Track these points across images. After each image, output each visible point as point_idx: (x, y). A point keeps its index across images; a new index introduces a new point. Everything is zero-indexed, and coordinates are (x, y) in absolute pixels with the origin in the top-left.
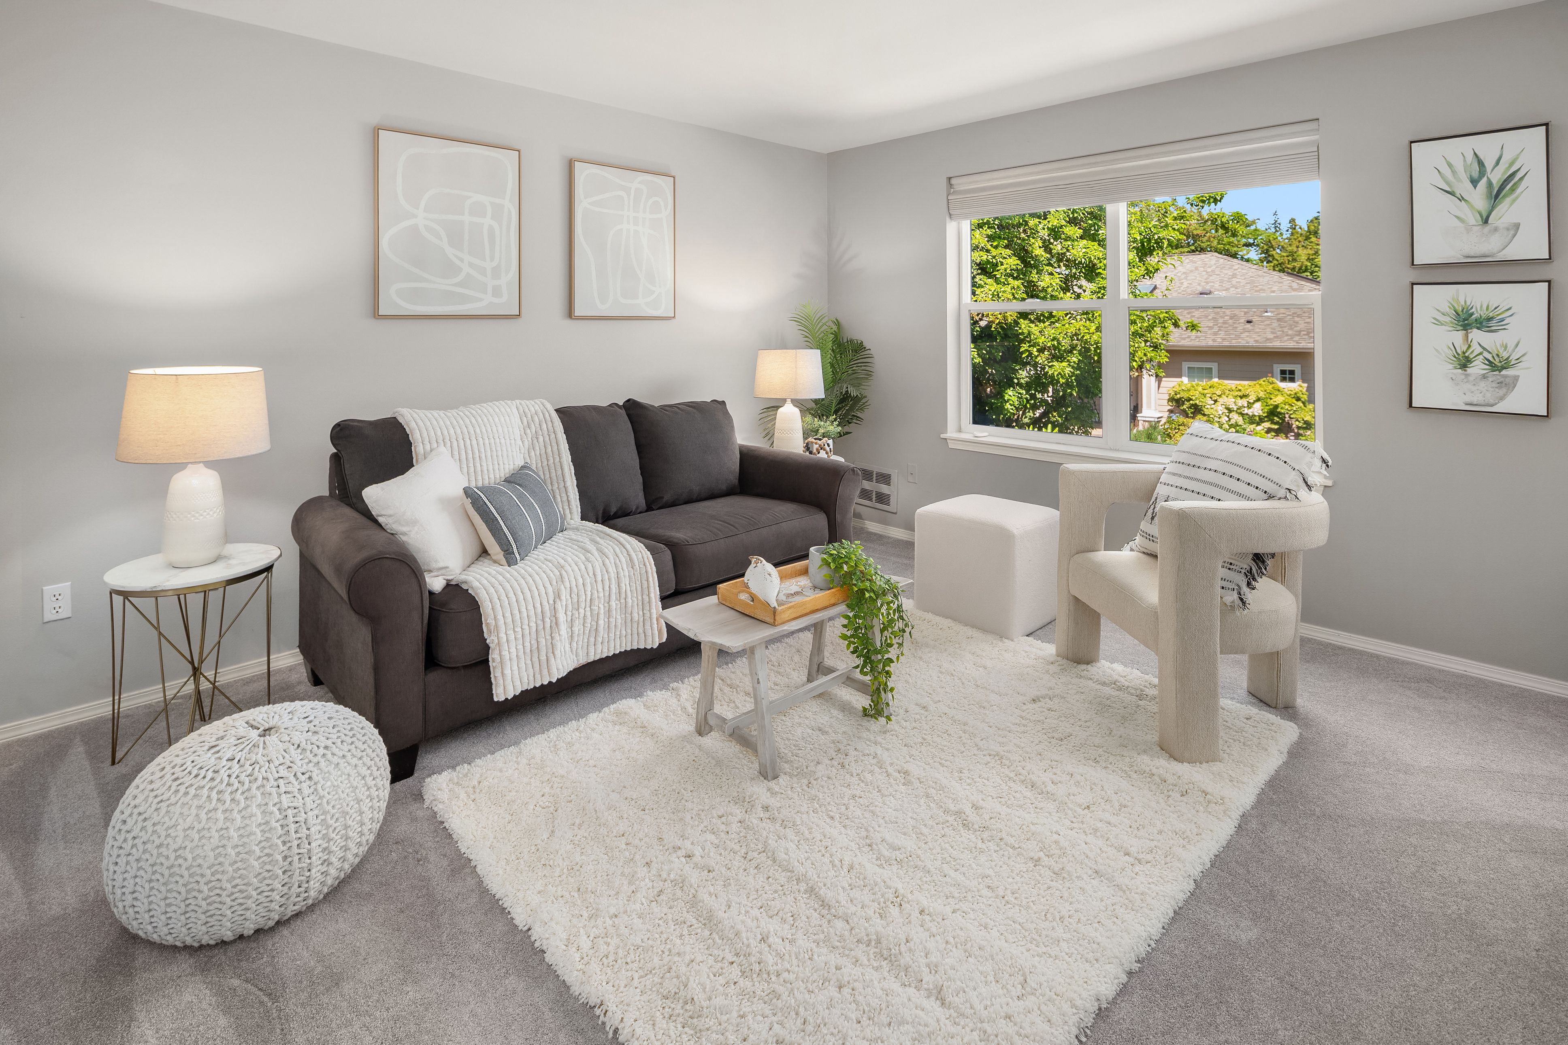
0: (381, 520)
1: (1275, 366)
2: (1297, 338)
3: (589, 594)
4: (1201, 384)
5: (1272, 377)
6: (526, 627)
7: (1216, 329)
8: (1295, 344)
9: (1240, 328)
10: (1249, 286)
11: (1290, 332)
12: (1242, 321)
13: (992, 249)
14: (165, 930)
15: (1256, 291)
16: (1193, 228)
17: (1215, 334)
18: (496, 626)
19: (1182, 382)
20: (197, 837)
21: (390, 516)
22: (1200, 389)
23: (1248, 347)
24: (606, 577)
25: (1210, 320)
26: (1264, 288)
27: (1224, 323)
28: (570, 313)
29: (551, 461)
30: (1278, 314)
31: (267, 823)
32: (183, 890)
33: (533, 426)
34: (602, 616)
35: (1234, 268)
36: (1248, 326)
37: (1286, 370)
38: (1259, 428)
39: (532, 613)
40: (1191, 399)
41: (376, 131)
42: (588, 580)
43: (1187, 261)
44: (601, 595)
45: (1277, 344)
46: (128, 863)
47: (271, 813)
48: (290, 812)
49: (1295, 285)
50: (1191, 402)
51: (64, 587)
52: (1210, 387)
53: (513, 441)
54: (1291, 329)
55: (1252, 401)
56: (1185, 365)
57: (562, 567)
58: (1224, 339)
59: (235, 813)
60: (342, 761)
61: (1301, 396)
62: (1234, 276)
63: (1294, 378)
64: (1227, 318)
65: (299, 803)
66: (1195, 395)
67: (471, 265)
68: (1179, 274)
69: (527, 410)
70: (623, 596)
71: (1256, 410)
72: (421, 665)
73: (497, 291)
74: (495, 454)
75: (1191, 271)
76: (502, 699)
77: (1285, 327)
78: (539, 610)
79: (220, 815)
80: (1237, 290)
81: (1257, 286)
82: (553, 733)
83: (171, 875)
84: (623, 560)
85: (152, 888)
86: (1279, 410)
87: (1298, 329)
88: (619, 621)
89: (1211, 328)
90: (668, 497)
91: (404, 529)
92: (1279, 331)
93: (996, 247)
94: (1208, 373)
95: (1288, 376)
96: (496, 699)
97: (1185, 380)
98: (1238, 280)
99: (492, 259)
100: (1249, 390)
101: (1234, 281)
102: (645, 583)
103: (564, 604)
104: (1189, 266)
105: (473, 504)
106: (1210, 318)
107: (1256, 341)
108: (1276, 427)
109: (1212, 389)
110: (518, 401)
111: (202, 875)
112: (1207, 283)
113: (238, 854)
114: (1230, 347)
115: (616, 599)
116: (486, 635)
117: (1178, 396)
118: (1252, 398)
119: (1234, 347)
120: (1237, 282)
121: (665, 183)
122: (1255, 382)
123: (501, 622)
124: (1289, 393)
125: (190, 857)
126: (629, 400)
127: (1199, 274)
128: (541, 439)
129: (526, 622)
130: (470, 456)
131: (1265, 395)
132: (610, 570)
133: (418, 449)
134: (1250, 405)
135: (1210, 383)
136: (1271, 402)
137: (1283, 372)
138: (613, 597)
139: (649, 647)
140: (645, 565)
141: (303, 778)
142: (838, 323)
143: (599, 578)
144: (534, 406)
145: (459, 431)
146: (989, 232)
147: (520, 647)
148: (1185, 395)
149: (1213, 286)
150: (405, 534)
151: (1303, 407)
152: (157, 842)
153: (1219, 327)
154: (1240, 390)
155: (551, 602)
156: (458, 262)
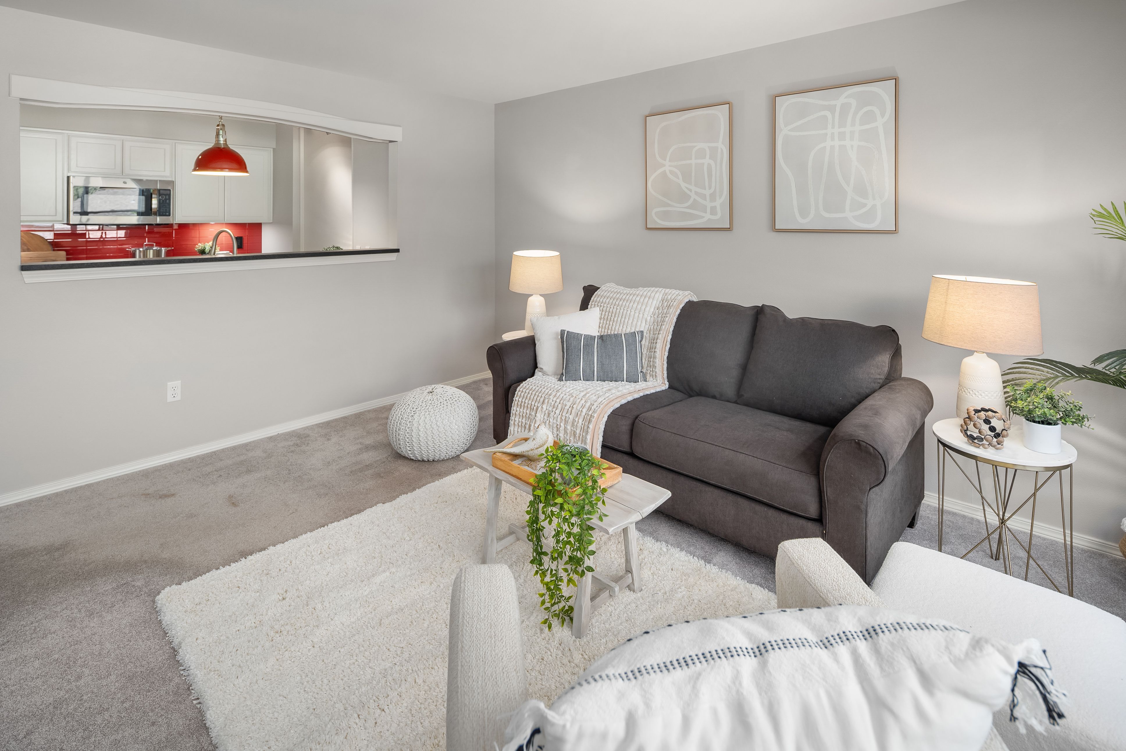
28: (773, 228)
41: (645, 117)
42: (561, 404)
67: (696, 193)
72: (504, 409)
73: (713, 211)
74: (623, 320)
78: (533, 404)
99: (710, 188)
121: (882, 89)
126: (764, 304)
144: (678, 295)
145: (612, 301)
155: (539, 403)
156: (688, 192)
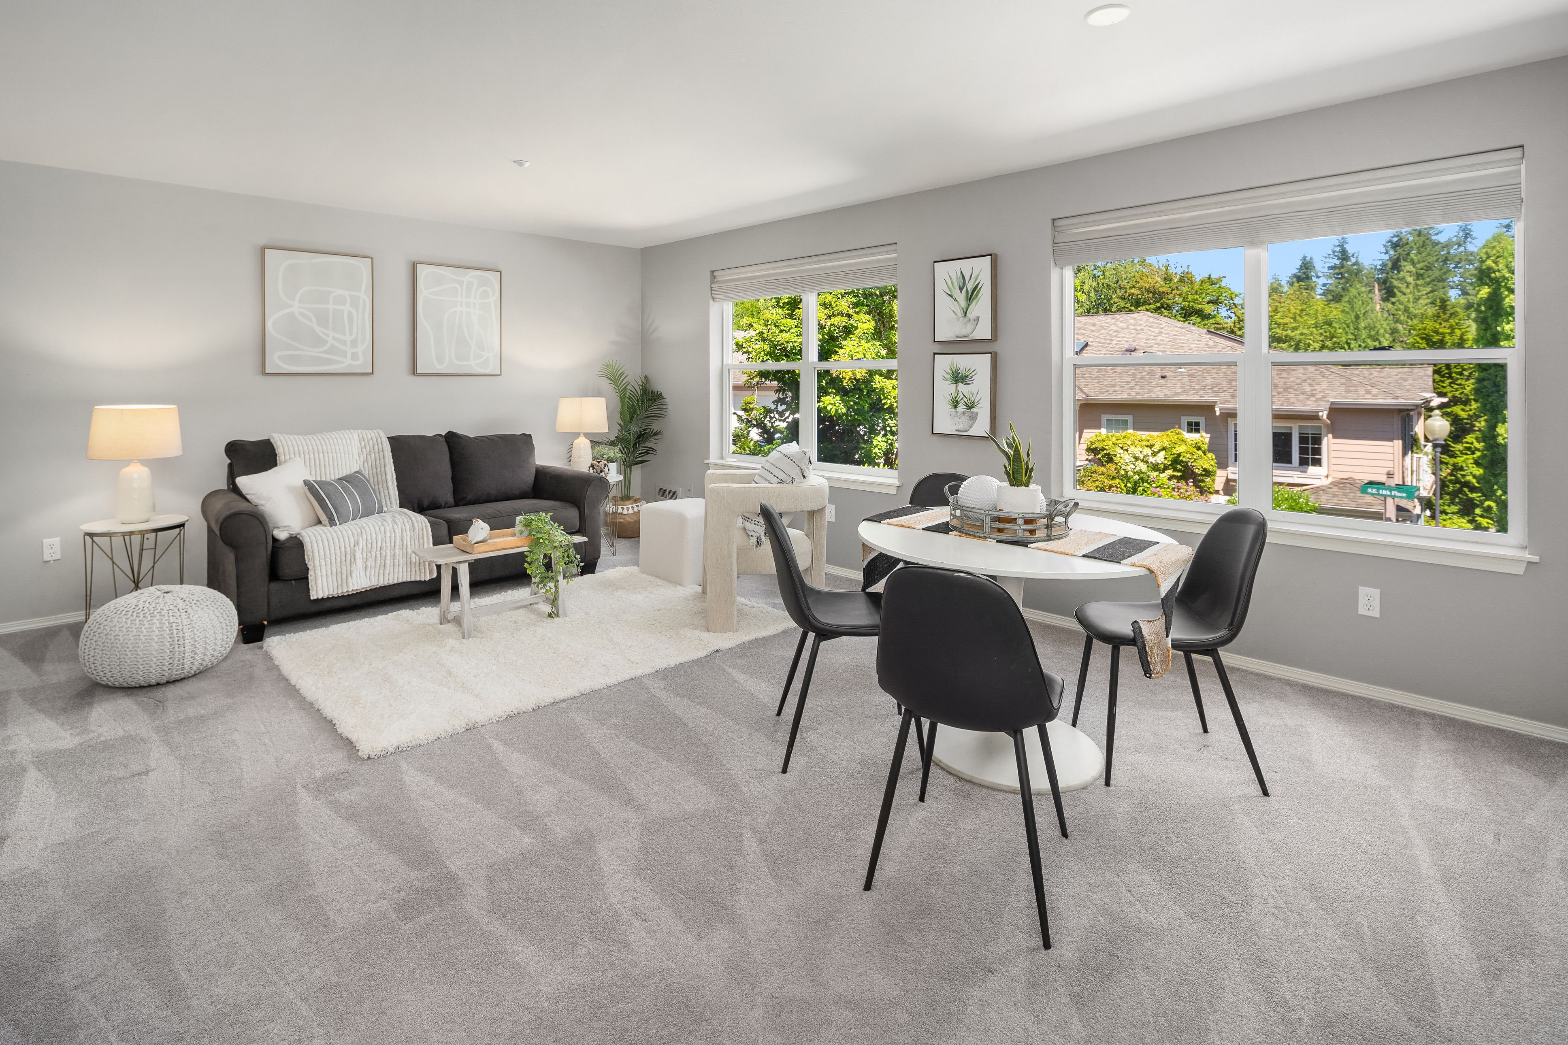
0: (248, 497)
1: (1183, 418)
2: (1201, 392)
3: (379, 544)
4: (1117, 435)
5: (1180, 428)
6: (333, 559)
7: (1132, 384)
8: (1199, 398)
9: (1154, 384)
10: (1170, 344)
11: (1197, 387)
12: (1157, 376)
13: (854, 315)
14: (110, 674)
15: (1176, 348)
16: (1159, 285)
17: (1131, 388)
18: (313, 556)
19: (1100, 433)
20: (125, 630)
21: (254, 494)
22: (1114, 439)
23: (1158, 400)
24: (393, 535)
25: (1129, 375)
26: (1183, 345)
27: (1142, 378)
28: (414, 371)
29: (379, 469)
30: (1191, 370)
31: (162, 628)
32: (118, 654)
33: (368, 447)
34: (388, 558)
35: (1161, 326)
36: (1162, 381)
37: (1192, 422)
38: (1162, 475)
39: (338, 551)
40: (1105, 449)
41: (263, 249)
42: (379, 536)
43: (1121, 319)
44: (388, 544)
45: (1184, 398)
46: (91, 643)
47: (164, 624)
48: (174, 625)
49: (1211, 343)
50: (1105, 451)
51: (56, 541)
52: (1124, 438)
53: (351, 456)
54: (1198, 384)
55: (1156, 450)
56: (1104, 418)
57: (363, 528)
58: (1137, 393)
59: (145, 622)
60: (205, 608)
61: (1203, 445)
62: (1160, 334)
63: (1199, 429)
64: (1145, 373)
65: (179, 621)
66: (1108, 445)
67: (334, 338)
68: (1111, 332)
69: (365, 436)
70: (405, 547)
71: (1159, 458)
72: (267, 578)
73: (354, 356)
74: (336, 463)
75: (1123, 329)
76: (315, 598)
77: (1194, 382)
78: (343, 549)
79: (137, 622)
80: (1160, 348)
82: (351, 623)
83: (112, 647)
84: (408, 526)
85: (103, 654)
86: (1181, 458)
87: (1205, 383)
88: (401, 562)
89: (1128, 383)
90: (470, 497)
91: (262, 502)
92: (1188, 386)
93: (857, 313)
94: (1124, 425)
95: (1194, 427)
96: (312, 598)
97: (1104, 431)
98: (1162, 338)
99: (351, 334)
100: (1155, 440)
101: (1159, 338)
102: (421, 541)
103: (361, 547)
104: (1122, 325)
105: (309, 489)
106: (1130, 373)
107: (1166, 395)
108: (1179, 474)
109: (1124, 440)
110: (359, 431)
111: (128, 648)
112: (1134, 340)
113: (146, 639)
114: (1142, 400)
115: (399, 549)
116: (307, 562)
117: (1094, 446)
118: (1156, 448)
119: (1145, 400)
120: (1161, 340)
121: (494, 277)
122: (1163, 433)
123: (316, 554)
124: (1192, 443)
125: (121, 639)
126: (449, 432)
127: (1129, 331)
128: (373, 455)
129: (334, 556)
130: (318, 463)
131: (1170, 445)
132: (397, 531)
133: (281, 458)
134: (1154, 454)
135: (1124, 434)
136: (1174, 451)
137: (1190, 424)
138: (397, 547)
139: (423, 580)
140: (422, 530)
141: (183, 611)
142: (646, 378)
143: (388, 535)
144: (370, 434)
145: (310, 448)
146: (854, 300)
147: (329, 570)
148: (1099, 445)
149: (1139, 344)
150: (262, 505)
151: (1203, 455)
152: (106, 633)
153: (1136, 382)
154: (1148, 441)
155: (352, 546)
156: (324, 337)
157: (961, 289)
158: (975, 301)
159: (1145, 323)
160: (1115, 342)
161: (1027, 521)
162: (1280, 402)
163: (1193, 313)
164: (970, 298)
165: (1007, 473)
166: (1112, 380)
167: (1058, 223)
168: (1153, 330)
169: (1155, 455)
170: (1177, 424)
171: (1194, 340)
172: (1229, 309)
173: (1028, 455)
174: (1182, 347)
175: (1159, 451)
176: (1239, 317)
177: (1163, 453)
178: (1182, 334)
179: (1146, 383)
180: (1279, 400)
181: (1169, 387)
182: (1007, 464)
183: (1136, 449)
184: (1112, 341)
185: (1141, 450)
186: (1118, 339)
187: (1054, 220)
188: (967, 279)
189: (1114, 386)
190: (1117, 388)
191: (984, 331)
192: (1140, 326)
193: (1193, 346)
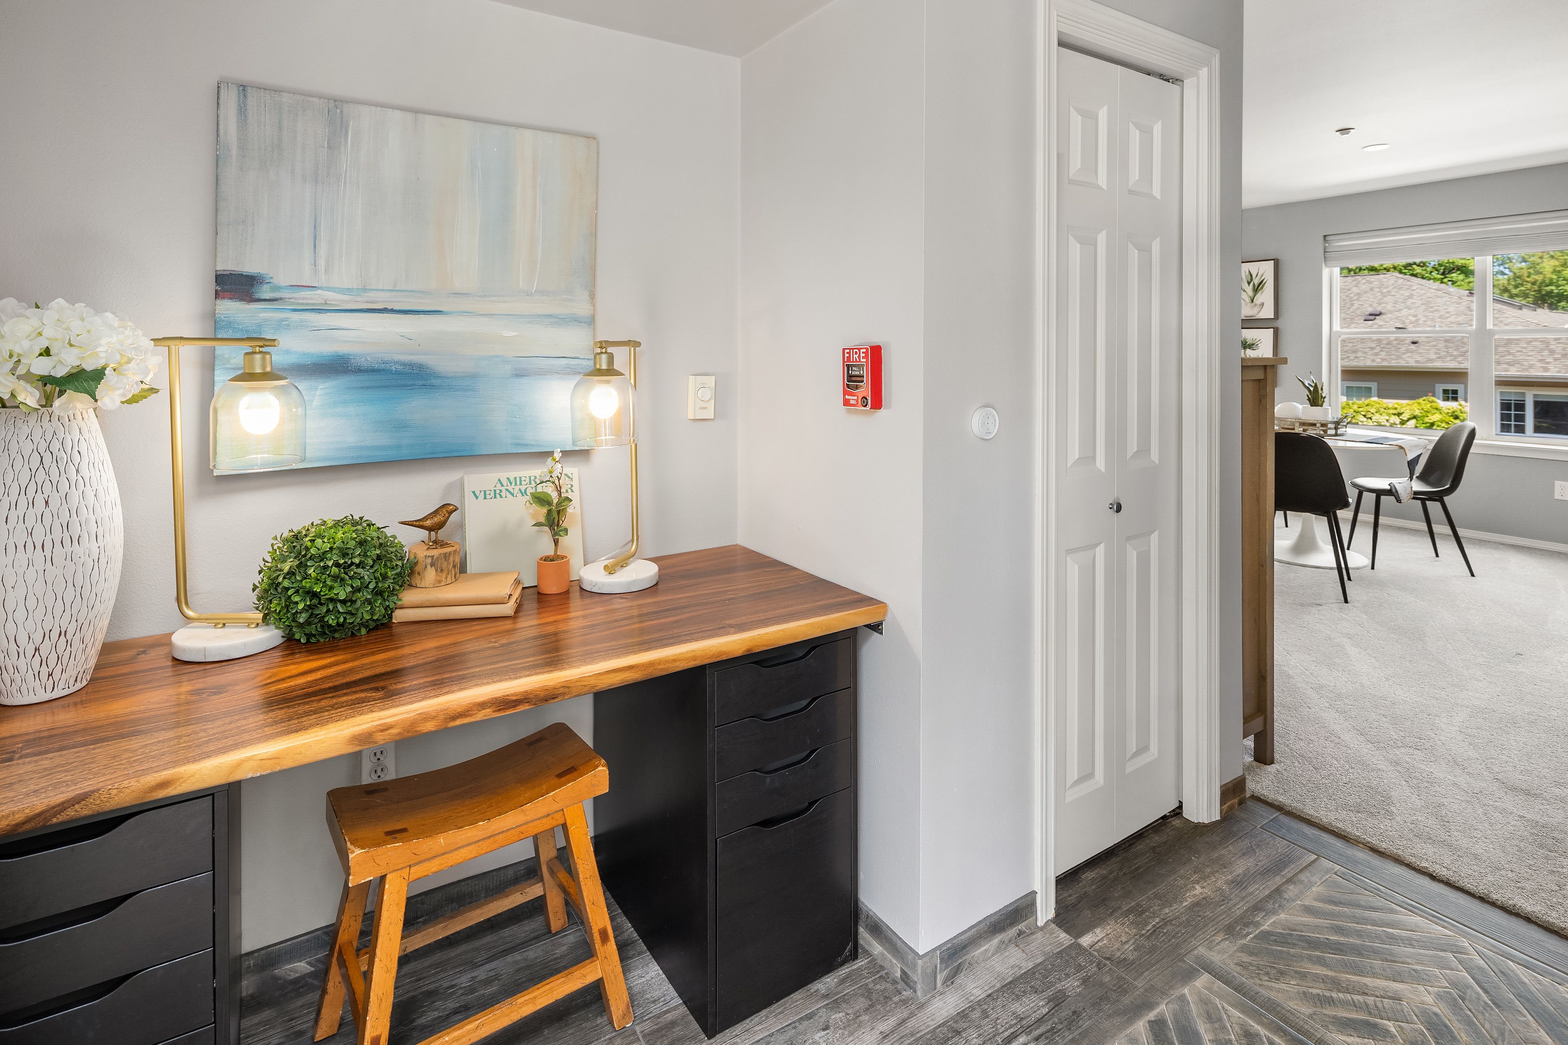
1: (1437, 386)
2: (1460, 359)
5: (1434, 396)
7: (1378, 350)
9: (1403, 349)
10: (1423, 307)
11: (1455, 353)
12: (1408, 342)
17: (1376, 354)
23: (1407, 367)
26: (1439, 308)
27: (1389, 344)
35: (1413, 288)
36: (1413, 347)
37: (1448, 390)
43: (1364, 281)
45: (1439, 364)
52: (1367, 405)
54: (1457, 350)
58: (1383, 360)
61: (1461, 414)
62: (1410, 296)
63: (1457, 397)
68: (1352, 295)
75: (1366, 292)
77: (1451, 348)
80: (1410, 311)
81: (1432, 307)
89: (1372, 348)
92: (1444, 352)
94: (1368, 392)
95: (1449, 395)
98: (1413, 301)
100: (1404, 409)
101: (1409, 302)
107: (1417, 362)
109: (1367, 408)
112: (1380, 304)
114: (1389, 367)
119: (1392, 367)
122: (1414, 401)
124: (1447, 411)
127: (1373, 294)
131: (1421, 413)
135: (1367, 402)
136: (1426, 420)
137: (1445, 392)
149: (1385, 307)
154: (1396, 409)
157: (1249, 283)
158: (1260, 292)
159: (1393, 284)
160: (1356, 306)
161: (1323, 425)
162: (1557, 370)
163: (1453, 269)
164: (1257, 289)
165: (1309, 399)
166: (1353, 346)
167: (1328, 238)
168: (1402, 292)
169: (1403, 424)
170: (1430, 392)
171: (1452, 303)
172: (1502, 265)
173: (1322, 389)
174: (1437, 311)
175: (1409, 419)
176: (1515, 274)
177: (1413, 422)
178: (1438, 297)
179: (1393, 349)
180: (1556, 367)
181: (1421, 353)
182: (1309, 394)
183: (1382, 417)
184: (1352, 305)
185: (1387, 418)
186: (1360, 303)
187: (1325, 236)
188: (1254, 276)
189: (1355, 352)
190: (1360, 354)
191: (1268, 312)
192: (1386, 288)
193: (1451, 309)
